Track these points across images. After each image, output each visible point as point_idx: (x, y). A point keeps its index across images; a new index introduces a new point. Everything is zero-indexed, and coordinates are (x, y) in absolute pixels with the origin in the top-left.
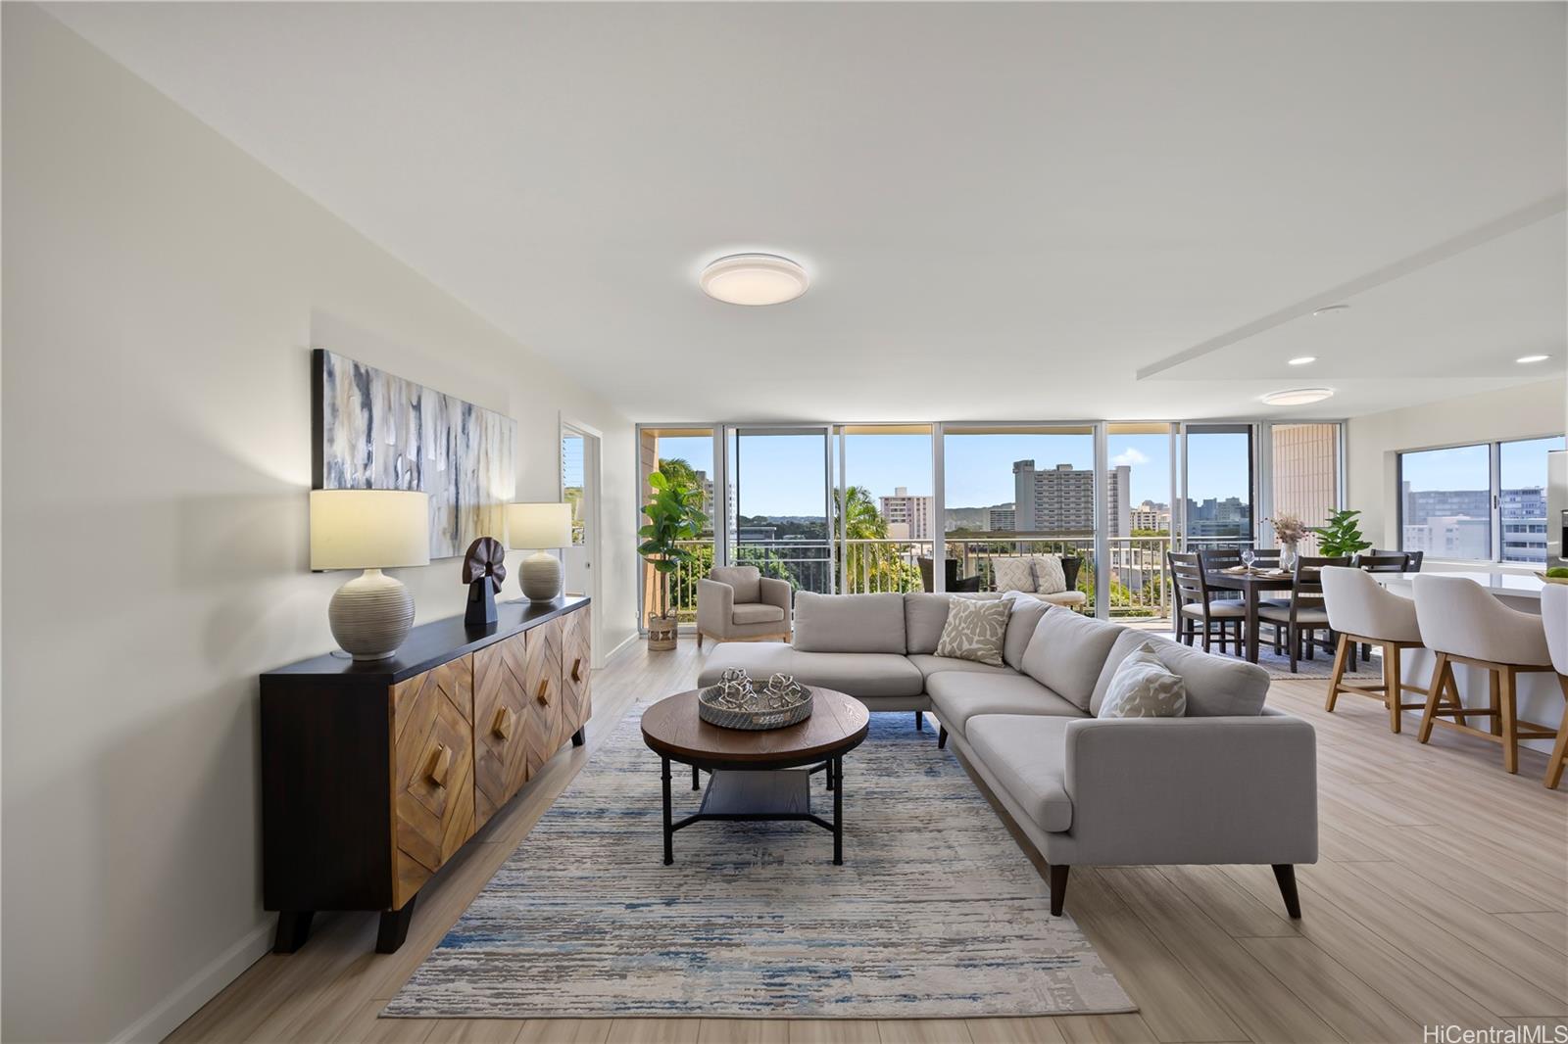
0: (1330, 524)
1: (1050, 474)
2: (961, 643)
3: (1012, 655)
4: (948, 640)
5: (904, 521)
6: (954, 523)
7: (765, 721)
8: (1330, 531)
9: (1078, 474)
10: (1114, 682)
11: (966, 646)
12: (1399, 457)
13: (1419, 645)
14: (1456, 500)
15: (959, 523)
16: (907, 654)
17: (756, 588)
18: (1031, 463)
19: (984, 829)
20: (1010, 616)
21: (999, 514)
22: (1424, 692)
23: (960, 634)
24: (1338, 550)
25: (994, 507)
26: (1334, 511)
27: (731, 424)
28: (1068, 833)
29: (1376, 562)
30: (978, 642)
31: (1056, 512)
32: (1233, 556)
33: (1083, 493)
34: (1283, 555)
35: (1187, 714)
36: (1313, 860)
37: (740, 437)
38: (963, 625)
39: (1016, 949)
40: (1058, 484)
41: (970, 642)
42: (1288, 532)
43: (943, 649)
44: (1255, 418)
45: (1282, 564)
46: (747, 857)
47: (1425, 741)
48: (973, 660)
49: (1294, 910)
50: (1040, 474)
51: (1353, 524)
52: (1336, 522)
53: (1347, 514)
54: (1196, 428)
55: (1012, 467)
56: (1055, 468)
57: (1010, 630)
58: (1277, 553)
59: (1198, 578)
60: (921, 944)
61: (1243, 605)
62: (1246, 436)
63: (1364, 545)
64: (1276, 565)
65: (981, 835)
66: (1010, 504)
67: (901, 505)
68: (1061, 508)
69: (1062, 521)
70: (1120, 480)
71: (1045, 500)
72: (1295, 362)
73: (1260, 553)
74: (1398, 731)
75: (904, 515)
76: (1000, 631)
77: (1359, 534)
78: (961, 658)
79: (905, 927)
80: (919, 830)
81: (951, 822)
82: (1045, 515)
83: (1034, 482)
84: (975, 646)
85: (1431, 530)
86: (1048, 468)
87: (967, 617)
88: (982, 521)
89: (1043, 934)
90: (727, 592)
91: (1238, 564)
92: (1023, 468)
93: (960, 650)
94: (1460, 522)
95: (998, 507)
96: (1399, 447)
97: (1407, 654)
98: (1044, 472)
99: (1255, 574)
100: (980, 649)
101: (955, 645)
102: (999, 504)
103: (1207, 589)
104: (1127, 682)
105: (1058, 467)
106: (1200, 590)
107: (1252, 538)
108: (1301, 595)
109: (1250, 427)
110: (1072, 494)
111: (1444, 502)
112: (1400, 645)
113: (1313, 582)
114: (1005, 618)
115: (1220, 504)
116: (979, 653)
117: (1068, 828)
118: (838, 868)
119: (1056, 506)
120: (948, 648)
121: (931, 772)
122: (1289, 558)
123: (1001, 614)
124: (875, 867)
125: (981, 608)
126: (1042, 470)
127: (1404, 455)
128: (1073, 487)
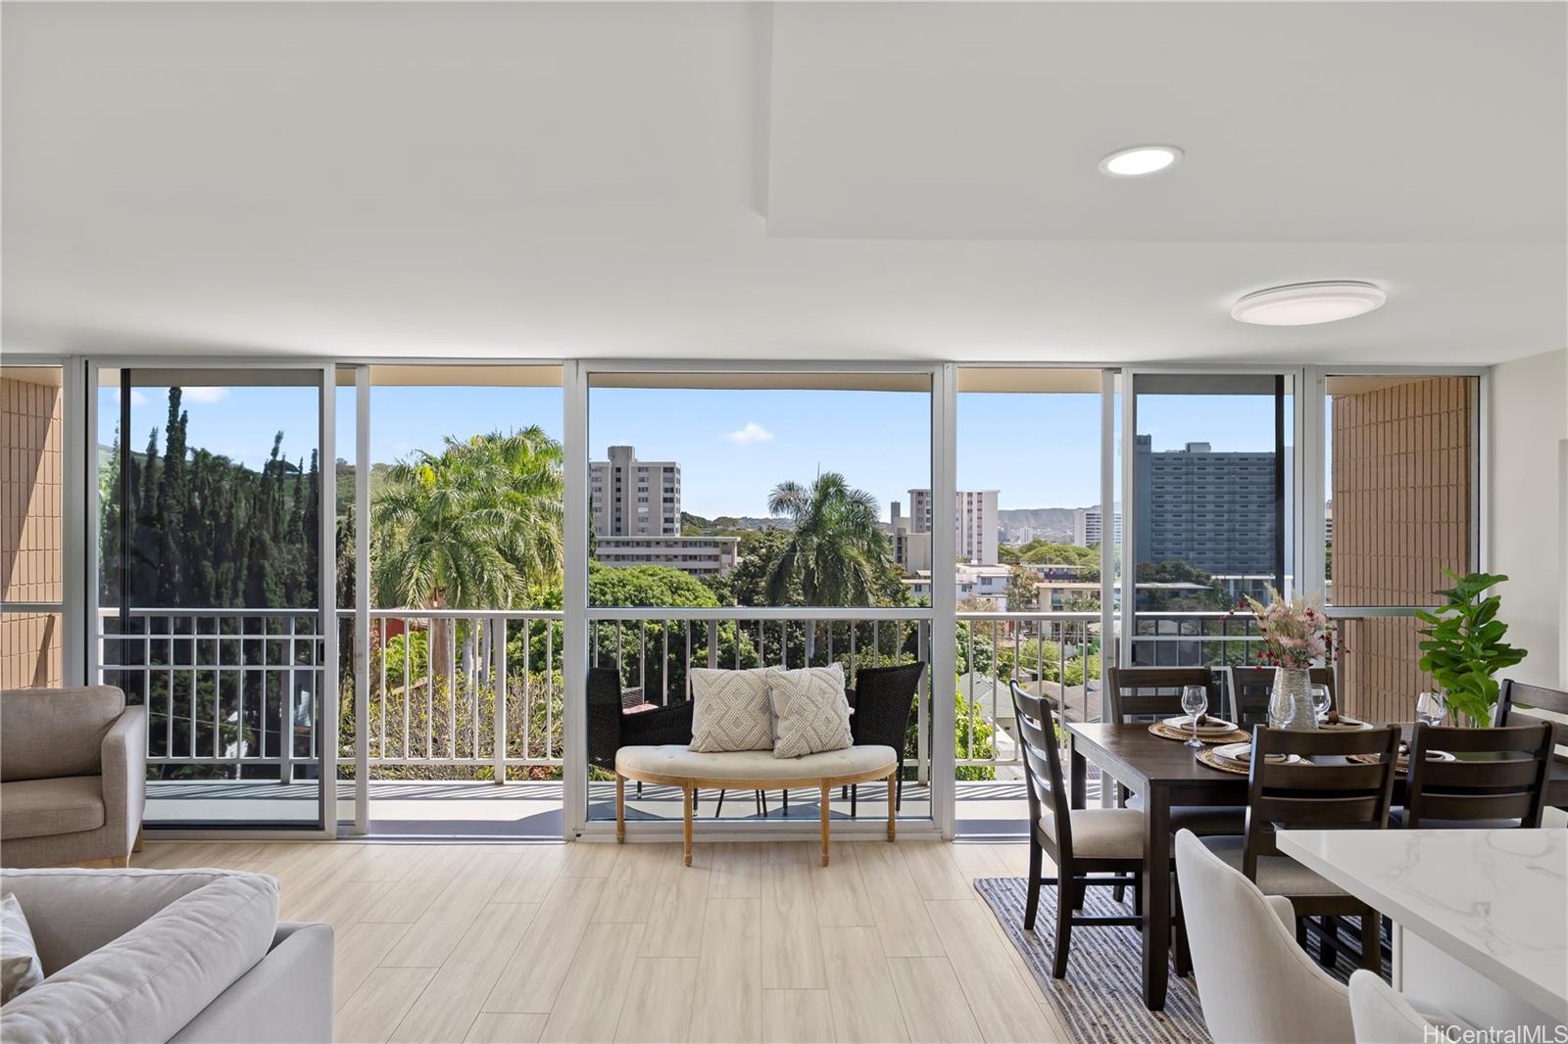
1: (1176, 457)
9: (1221, 460)
18: (1149, 441)
21: (1098, 519)
33: (1226, 489)
40: (1187, 474)
50: (1161, 457)
56: (1185, 449)
69: (1193, 531)
71: (1169, 497)
82: (1167, 522)
83: (1150, 469)
86: (1172, 450)
98: (1168, 455)
105: (1189, 446)
109: (1280, 380)
110: (1210, 488)
126: (1164, 451)
128: (1211, 479)
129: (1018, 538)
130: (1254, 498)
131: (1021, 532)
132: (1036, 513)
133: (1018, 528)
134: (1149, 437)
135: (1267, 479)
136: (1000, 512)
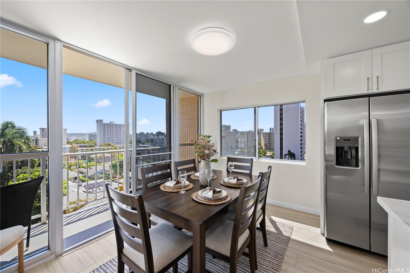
6: (76, 138)
9: (116, 125)
18: (102, 121)
21: (92, 135)
25: (90, 133)
31: (109, 135)
33: (117, 130)
40: (110, 127)
55: (96, 121)
56: (109, 123)
66: (96, 132)
69: (111, 137)
71: (106, 131)
82: (106, 136)
83: (103, 126)
88: (86, 137)
92: (99, 122)
95: (92, 133)
96: (221, 108)
102: (92, 132)
105: (110, 122)
110: (114, 130)
115: (150, 134)
119: (110, 133)
126: (105, 123)
127: (222, 111)
128: (114, 128)
130: (122, 133)
131: (73, 138)
132: (76, 134)
133: (72, 137)
135: (124, 129)
136: (67, 134)
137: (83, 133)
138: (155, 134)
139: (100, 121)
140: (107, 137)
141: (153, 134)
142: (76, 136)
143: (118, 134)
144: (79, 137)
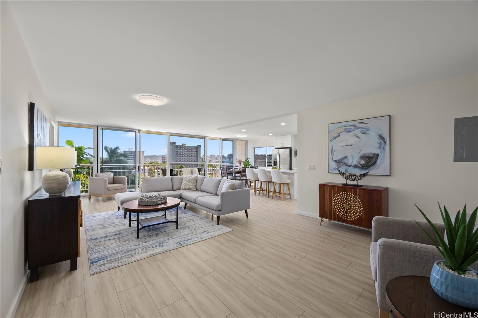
0: (245, 161)
1: (180, 146)
2: (187, 186)
3: (198, 187)
4: (183, 186)
5: (132, 159)
6: (150, 160)
7: (160, 202)
8: (245, 162)
9: (188, 147)
10: (224, 186)
11: (188, 187)
12: (255, 148)
13: (258, 180)
14: (260, 157)
15: (151, 160)
16: (173, 191)
17: (113, 178)
18: (174, 143)
19: (201, 218)
20: (197, 179)
21: (164, 157)
22: (259, 189)
23: (186, 184)
24: (246, 166)
26: (245, 158)
27: (100, 126)
28: (220, 210)
29: (252, 167)
30: (191, 186)
32: (231, 167)
33: (189, 152)
34: (239, 167)
35: (235, 189)
36: (249, 209)
37: (104, 130)
38: (187, 182)
39: (214, 230)
40: (182, 149)
41: (189, 186)
42: (240, 162)
43: (182, 188)
44: (234, 139)
45: (239, 168)
46: (157, 233)
47: (259, 196)
48: (189, 190)
49: (247, 217)
50: (177, 146)
51: (248, 161)
52: (246, 160)
53: (248, 159)
54: (224, 140)
57: (197, 183)
58: (238, 166)
59: (226, 172)
60: (200, 233)
61: (233, 177)
62: (232, 142)
63: (250, 165)
64: (238, 169)
65: (201, 219)
67: (130, 154)
68: (183, 156)
70: (198, 149)
71: (179, 154)
72: (243, 131)
73: (235, 166)
74: (256, 195)
75: (132, 157)
76: (195, 183)
77: (249, 163)
78: (187, 190)
79: (196, 232)
80: (189, 221)
81: (194, 219)
83: (175, 148)
84: (190, 187)
85: (257, 163)
86: (179, 145)
87: (188, 180)
88: (159, 160)
89: (217, 227)
90: (106, 180)
91: (232, 169)
93: (186, 188)
94: (261, 161)
95: (164, 155)
96: (255, 147)
97: (257, 182)
98: (179, 146)
99: (235, 170)
100: (191, 187)
101: (185, 187)
103: (228, 174)
104: (227, 186)
105: (182, 144)
106: (226, 174)
107: (233, 164)
108: (242, 174)
109: (233, 140)
110: (186, 152)
111: (259, 157)
112: (256, 180)
113: (244, 171)
114: (196, 180)
116: (191, 188)
117: (220, 209)
118: (178, 229)
119: (182, 155)
120: (184, 188)
121: (185, 213)
122: (240, 167)
123: (195, 179)
124: (185, 228)
125: (191, 178)
128: (186, 150)
129: (146, 161)
130: (193, 154)
131: (147, 160)
132: (150, 156)
133: (146, 160)
134: (175, 142)
135: (195, 151)
136: (144, 156)
137: (156, 156)
138: (226, 157)
139: (173, 143)
140: (179, 159)
141: (224, 156)
142: (150, 158)
143: (189, 156)
144: (153, 159)
